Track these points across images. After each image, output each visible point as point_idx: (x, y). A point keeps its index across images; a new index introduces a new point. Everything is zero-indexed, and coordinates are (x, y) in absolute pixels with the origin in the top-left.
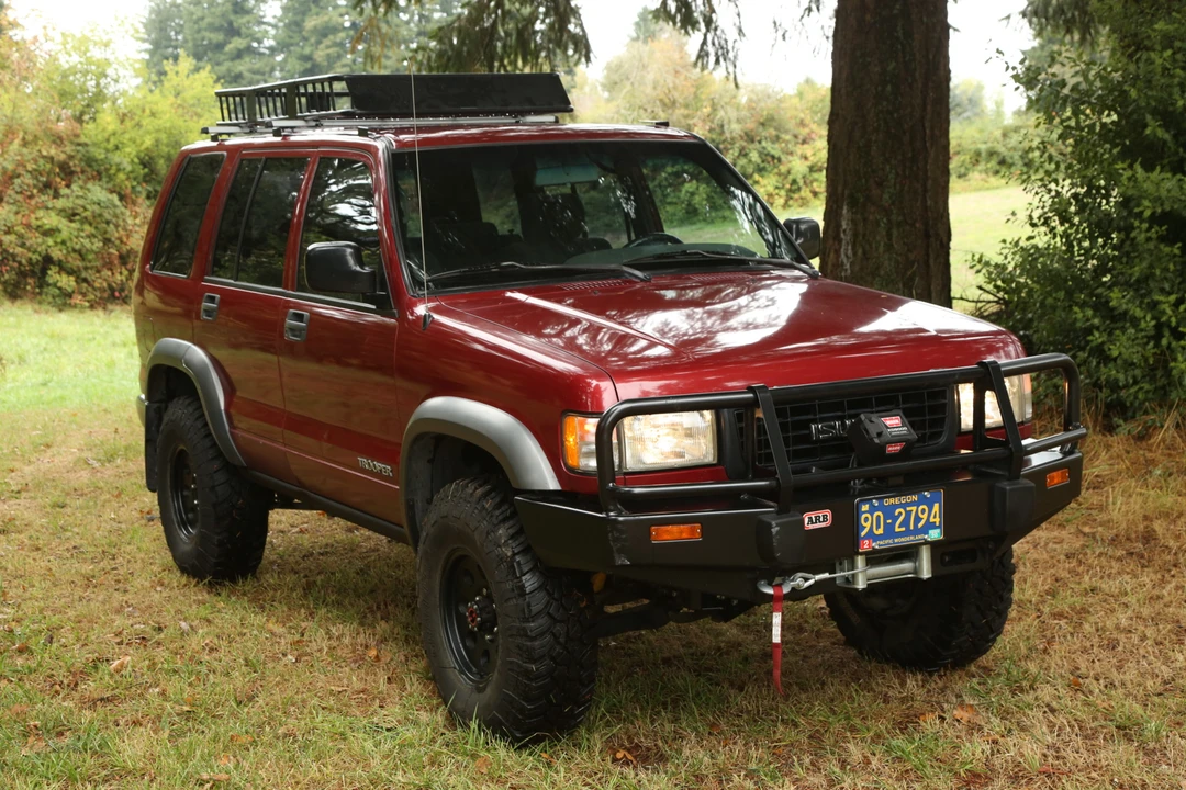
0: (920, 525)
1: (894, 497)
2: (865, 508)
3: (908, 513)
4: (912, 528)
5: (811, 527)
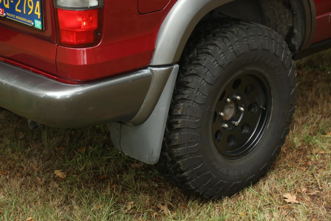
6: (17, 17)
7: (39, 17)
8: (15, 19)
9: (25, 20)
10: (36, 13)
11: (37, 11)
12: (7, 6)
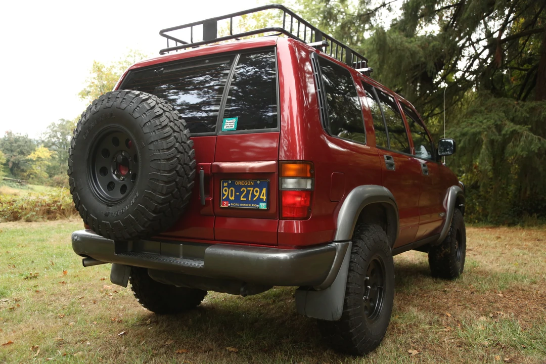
6: (241, 205)
7: (264, 200)
8: (240, 206)
9: (250, 205)
10: (261, 197)
11: (263, 196)
12: (233, 198)
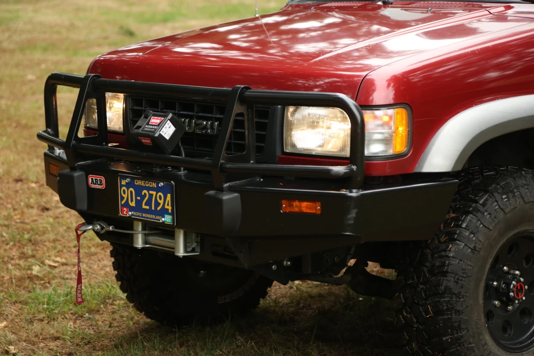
0: (159, 208)
1: (142, 180)
2: (124, 183)
3: (151, 196)
4: (153, 209)
5: (93, 186)
